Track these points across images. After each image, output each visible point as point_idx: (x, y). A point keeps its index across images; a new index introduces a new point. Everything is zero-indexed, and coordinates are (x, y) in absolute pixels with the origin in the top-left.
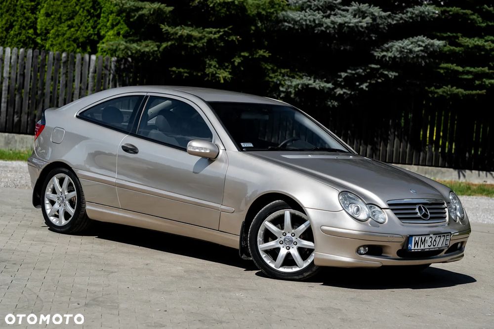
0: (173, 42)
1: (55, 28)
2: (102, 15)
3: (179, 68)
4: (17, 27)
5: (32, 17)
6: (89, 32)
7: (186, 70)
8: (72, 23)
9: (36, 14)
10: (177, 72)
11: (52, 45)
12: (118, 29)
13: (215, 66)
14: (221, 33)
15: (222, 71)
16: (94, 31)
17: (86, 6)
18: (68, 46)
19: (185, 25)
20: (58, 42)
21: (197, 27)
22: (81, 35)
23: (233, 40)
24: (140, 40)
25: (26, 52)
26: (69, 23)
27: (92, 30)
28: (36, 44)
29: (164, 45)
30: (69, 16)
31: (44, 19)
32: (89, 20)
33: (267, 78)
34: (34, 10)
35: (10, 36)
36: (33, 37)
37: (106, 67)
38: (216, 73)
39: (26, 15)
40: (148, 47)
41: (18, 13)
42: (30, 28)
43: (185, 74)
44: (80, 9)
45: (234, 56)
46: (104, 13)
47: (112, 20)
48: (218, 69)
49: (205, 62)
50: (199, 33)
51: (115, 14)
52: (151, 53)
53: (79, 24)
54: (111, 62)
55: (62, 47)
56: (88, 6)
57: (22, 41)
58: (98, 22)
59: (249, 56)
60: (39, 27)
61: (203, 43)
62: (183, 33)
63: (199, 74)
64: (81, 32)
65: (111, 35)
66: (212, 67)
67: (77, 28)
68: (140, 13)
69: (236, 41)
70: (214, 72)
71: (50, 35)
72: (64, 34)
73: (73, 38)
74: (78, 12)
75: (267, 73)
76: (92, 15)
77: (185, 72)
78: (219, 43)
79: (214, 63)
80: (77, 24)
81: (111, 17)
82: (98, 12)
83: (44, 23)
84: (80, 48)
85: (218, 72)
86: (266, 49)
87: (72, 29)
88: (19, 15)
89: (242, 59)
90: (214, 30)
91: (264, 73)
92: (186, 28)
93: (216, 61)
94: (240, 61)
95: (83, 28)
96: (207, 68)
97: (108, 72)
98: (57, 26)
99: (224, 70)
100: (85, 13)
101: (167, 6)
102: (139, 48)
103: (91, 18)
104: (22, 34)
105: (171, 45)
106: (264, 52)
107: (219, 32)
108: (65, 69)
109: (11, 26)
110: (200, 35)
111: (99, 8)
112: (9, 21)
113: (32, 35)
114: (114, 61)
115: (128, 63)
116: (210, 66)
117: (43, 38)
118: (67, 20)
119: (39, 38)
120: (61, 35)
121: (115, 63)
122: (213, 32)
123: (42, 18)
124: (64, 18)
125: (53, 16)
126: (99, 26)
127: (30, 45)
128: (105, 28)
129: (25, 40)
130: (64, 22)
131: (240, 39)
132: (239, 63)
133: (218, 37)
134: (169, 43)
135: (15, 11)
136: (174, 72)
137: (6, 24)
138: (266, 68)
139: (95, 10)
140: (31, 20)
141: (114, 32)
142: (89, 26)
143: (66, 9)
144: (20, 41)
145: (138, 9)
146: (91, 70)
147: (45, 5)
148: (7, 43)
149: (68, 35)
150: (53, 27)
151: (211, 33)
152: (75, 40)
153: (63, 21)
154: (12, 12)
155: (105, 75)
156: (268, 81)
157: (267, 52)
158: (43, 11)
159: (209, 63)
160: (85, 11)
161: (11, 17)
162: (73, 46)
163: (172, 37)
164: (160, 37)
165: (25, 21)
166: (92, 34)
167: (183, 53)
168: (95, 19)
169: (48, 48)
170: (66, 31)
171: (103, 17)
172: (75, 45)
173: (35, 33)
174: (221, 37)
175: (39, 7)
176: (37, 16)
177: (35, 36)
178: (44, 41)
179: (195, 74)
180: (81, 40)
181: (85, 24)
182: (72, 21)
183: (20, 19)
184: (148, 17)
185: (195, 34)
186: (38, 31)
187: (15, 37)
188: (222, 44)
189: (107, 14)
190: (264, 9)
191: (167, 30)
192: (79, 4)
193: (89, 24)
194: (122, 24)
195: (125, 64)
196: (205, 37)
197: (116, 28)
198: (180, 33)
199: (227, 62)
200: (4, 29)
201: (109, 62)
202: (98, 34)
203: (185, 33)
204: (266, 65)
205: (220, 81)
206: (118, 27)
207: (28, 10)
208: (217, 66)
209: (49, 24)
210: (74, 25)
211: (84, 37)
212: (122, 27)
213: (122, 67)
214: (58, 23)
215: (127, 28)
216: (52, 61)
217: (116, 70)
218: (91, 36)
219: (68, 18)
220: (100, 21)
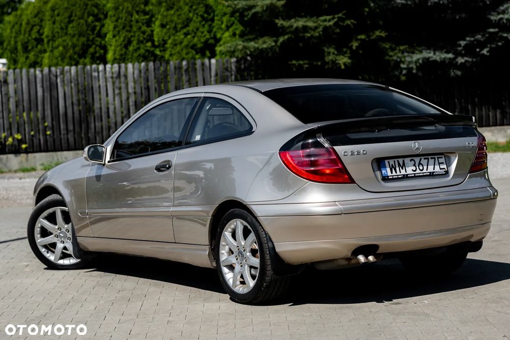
0: (289, 36)
1: (172, 38)
2: (216, 18)
3: (299, 61)
4: (135, 43)
5: (148, 30)
6: (206, 37)
7: (306, 62)
8: (188, 31)
9: (152, 27)
10: (297, 65)
11: (171, 55)
12: (234, 30)
13: (334, 53)
14: (335, 20)
15: (341, 56)
16: (210, 35)
17: (199, 12)
18: (187, 54)
19: (299, 17)
20: (177, 51)
21: (312, 17)
22: (198, 41)
24: (256, 38)
25: (147, 65)
26: (185, 30)
27: (208, 34)
28: (155, 56)
29: (281, 40)
30: (183, 24)
31: (160, 31)
32: (203, 26)
33: (387, 57)
34: (149, 23)
35: (129, 52)
37: (226, 69)
38: (336, 60)
39: (142, 29)
40: (266, 43)
42: (147, 41)
43: (306, 66)
44: (194, 16)
46: (217, 16)
47: (227, 22)
48: (337, 55)
49: (324, 51)
50: (314, 22)
51: (228, 16)
52: (269, 49)
53: (195, 30)
54: (231, 63)
55: (181, 55)
56: (201, 11)
57: (142, 55)
58: (213, 26)
59: (366, 39)
60: (156, 39)
61: (319, 32)
63: (319, 63)
64: (198, 37)
65: (227, 36)
66: (331, 54)
67: (193, 35)
70: (334, 59)
71: (167, 45)
72: (181, 43)
73: (191, 44)
74: (192, 18)
75: (387, 53)
76: (206, 20)
77: (304, 64)
78: (335, 30)
79: (332, 50)
80: (193, 31)
81: (225, 19)
82: (212, 16)
83: (160, 34)
84: (199, 54)
85: (337, 58)
87: (189, 37)
88: (135, 29)
89: (359, 42)
90: (328, 17)
91: (383, 53)
93: (334, 48)
94: (358, 45)
95: (199, 34)
96: (327, 56)
97: (229, 74)
98: (174, 35)
99: (343, 55)
100: (199, 19)
102: (256, 46)
103: (206, 22)
104: (141, 48)
105: (288, 39)
106: (381, 32)
107: (333, 18)
108: (188, 76)
109: (129, 42)
110: (315, 24)
111: (212, 11)
112: (127, 37)
113: (151, 48)
115: (248, 63)
116: (329, 53)
117: (162, 49)
118: (182, 28)
119: (158, 49)
120: (178, 44)
121: (235, 64)
122: (328, 20)
123: (158, 30)
124: (179, 26)
125: (168, 27)
126: (214, 30)
127: (150, 58)
128: (220, 30)
129: (144, 54)
130: (180, 31)
132: (357, 47)
133: (333, 24)
134: (286, 37)
135: (131, 26)
136: (294, 65)
137: (124, 41)
138: (384, 48)
139: (208, 14)
140: (147, 34)
141: (230, 33)
142: (204, 31)
143: (180, 17)
144: (139, 55)
145: (251, 8)
146: (213, 73)
147: (159, 17)
149: (185, 43)
150: (169, 37)
151: (325, 21)
152: (193, 47)
153: (178, 29)
154: (128, 28)
155: (227, 77)
157: (384, 32)
158: (158, 23)
159: (327, 52)
161: (127, 33)
162: (192, 53)
163: (288, 31)
164: (276, 32)
165: (142, 35)
166: (208, 39)
167: (301, 45)
168: (210, 23)
169: (168, 58)
170: (183, 39)
171: (217, 20)
172: (194, 52)
173: (154, 45)
175: (154, 19)
176: (153, 29)
177: (154, 49)
178: (163, 52)
179: (315, 64)
180: (199, 46)
181: (201, 29)
182: (188, 28)
183: (137, 34)
184: (262, 14)
185: (310, 24)
186: (156, 43)
187: (134, 52)
188: (338, 30)
189: (220, 16)
191: (282, 24)
192: (192, 11)
193: (204, 29)
194: (237, 25)
195: (245, 63)
196: (320, 25)
197: (231, 30)
198: (295, 25)
199: (345, 48)
200: (123, 46)
201: (229, 62)
202: (215, 37)
203: (300, 25)
204: (384, 45)
205: (341, 67)
206: (234, 27)
207: (143, 24)
208: (336, 52)
209: (165, 34)
210: (190, 32)
211: (202, 42)
212: (237, 27)
213: (243, 66)
214: (174, 32)
215: (241, 28)
216: (174, 70)
217: (237, 71)
218: (208, 41)
219: (183, 26)
220: (215, 24)
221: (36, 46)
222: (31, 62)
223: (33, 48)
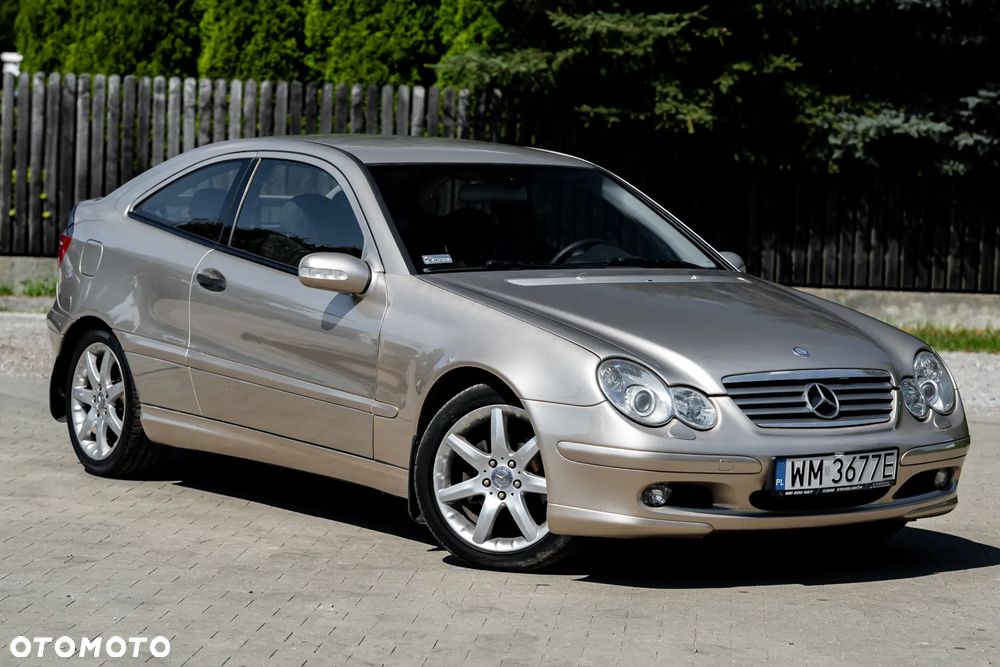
0: (579, 50)
1: (342, 34)
3: (597, 106)
4: (260, 36)
5: (293, 13)
6: (415, 38)
7: (613, 110)
8: (377, 20)
9: (301, 5)
10: (592, 115)
11: (336, 71)
12: (478, 28)
13: (675, 98)
14: (683, 24)
15: (692, 106)
16: (425, 36)
18: (370, 71)
19: (606, 11)
20: (348, 63)
21: (634, 12)
22: (396, 44)
23: (712, 37)
24: (510, 49)
25: (274, 88)
26: (371, 20)
27: (421, 33)
28: (303, 70)
29: (561, 57)
30: (369, 5)
31: (318, 16)
32: (413, 12)
33: (801, 118)
35: (246, 56)
36: (296, 55)
37: (447, 112)
38: (678, 112)
39: (278, 9)
40: (528, 61)
41: (262, 6)
42: (288, 37)
43: (613, 119)
45: (718, 74)
47: (464, 9)
48: (682, 102)
49: (654, 90)
50: (636, 25)
52: (534, 75)
53: (392, 22)
54: (457, 103)
55: (357, 73)
57: (273, 65)
58: (436, 15)
59: (751, 71)
60: (308, 33)
61: (645, 47)
62: (599, 28)
63: (642, 117)
64: (396, 38)
65: (463, 41)
66: (669, 99)
67: (387, 31)
69: (722, 39)
70: (674, 111)
71: (331, 49)
72: (360, 46)
73: (380, 52)
75: (801, 108)
76: (421, 3)
77: (611, 115)
78: (682, 45)
79: (672, 90)
80: (388, 21)
81: (462, 3)
83: (318, 23)
84: (397, 74)
85: (681, 110)
86: (791, 52)
87: (378, 34)
88: (263, 9)
89: (736, 78)
90: (668, 17)
91: (794, 106)
92: (607, 16)
93: (677, 86)
94: (731, 82)
95: (400, 30)
96: (659, 102)
97: (450, 123)
98: (347, 28)
99: (696, 104)
102: (504, 66)
103: (418, 8)
104: (272, 50)
105: (576, 56)
106: (786, 60)
107: (679, 20)
108: (360, 120)
109: (248, 35)
110: (637, 30)
112: (242, 24)
113: (294, 51)
114: (463, 98)
115: (494, 101)
116: (665, 96)
117: (319, 56)
118: (366, 14)
119: (310, 56)
120: (353, 48)
121: (467, 103)
122: (666, 22)
123: (314, 14)
124: (360, 9)
125: (336, 8)
126: (438, 24)
127: (291, 74)
128: (451, 27)
129: (277, 63)
130: (360, 20)
131: (730, 34)
132: (731, 88)
133: (678, 32)
134: (570, 52)
136: (587, 114)
137: (236, 30)
138: (796, 95)
140: (288, 20)
141: (469, 34)
144: (267, 65)
146: (416, 119)
148: (241, 72)
149: (369, 47)
150: (337, 32)
151: (661, 23)
153: (358, 16)
155: (447, 129)
156: (803, 124)
157: (794, 59)
159: (661, 92)
161: (245, 15)
162: (381, 69)
163: (576, 39)
165: (277, 21)
166: (420, 43)
167: (603, 72)
168: (429, 7)
169: (330, 77)
170: (365, 38)
171: (446, 3)
172: (385, 68)
173: (301, 45)
174: (685, 33)
176: (304, 11)
177: (302, 54)
178: (321, 64)
179: (632, 117)
180: (397, 56)
181: (405, 21)
182: (377, 15)
183: (266, 18)
185: (628, 27)
186: (308, 43)
187: (257, 56)
188: (688, 48)
191: (562, 24)
193: (413, 21)
194: (486, 17)
195: (487, 103)
196: (649, 33)
197: (472, 27)
198: (590, 28)
199: (703, 87)
200: (233, 41)
201: (453, 99)
202: (437, 41)
203: (603, 27)
204: (796, 90)
205: (686, 129)
206: (478, 22)
208: (680, 96)
209: (329, 25)
210: (381, 25)
211: (403, 49)
212: (485, 23)
213: (482, 108)
214: (347, 21)
215: (497, 25)
216: (331, 104)
217: (469, 118)
218: (419, 47)
219: (369, 10)
220: (440, 12)
221: (60, 27)
222: (45, 59)
223: (52, 30)
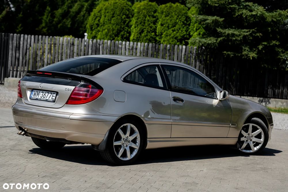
0: (224, 38)
1: (166, 32)
2: (191, 24)
3: (228, 52)
4: (145, 32)
5: (154, 26)
6: (184, 33)
7: (232, 53)
8: (175, 29)
9: (156, 25)
10: (227, 54)
11: (164, 41)
12: (200, 31)
13: (248, 50)
14: (250, 32)
15: (252, 53)
16: (186, 33)
17: (182, 20)
18: (172, 41)
19: (231, 28)
20: (167, 39)
21: (238, 29)
22: (179, 35)
23: (257, 36)
24: (207, 37)
25: (148, 45)
26: (173, 29)
27: (185, 32)
28: (156, 40)
29: (219, 39)
30: (173, 25)
31: (160, 27)
32: (183, 27)
33: (279, 57)
34: (155, 23)
35: (142, 36)
36: (154, 37)
37: (191, 52)
38: (248, 54)
39: (150, 25)
40: (211, 40)
41: (146, 24)
42: (152, 32)
43: (232, 55)
44: (179, 21)
45: (259, 45)
46: (192, 23)
47: (197, 27)
48: (249, 52)
49: (242, 48)
50: (238, 32)
51: (198, 23)
52: (213, 44)
53: (178, 29)
54: (193, 50)
55: (169, 42)
56: (183, 19)
57: (148, 39)
58: (189, 28)
59: (267, 44)
60: (157, 32)
61: (241, 38)
62: (229, 33)
63: (239, 55)
64: (179, 33)
65: (196, 35)
66: (246, 51)
67: (177, 32)
68: (206, 22)
69: (260, 36)
70: (247, 54)
71: (163, 36)
72: (170, 35)
73: (175, 37)
74: (178, 23)
75: (279, 54)
76: (186, 25)
77: (231, 54)
78: (250, 37)
79: (247, 49)
80: (177, 29)
81: (196, 25)
82: (189, 22)
83: (160, 29)
84: (179, 42)
85: (249, 53)
86: (277, 40)
87: (175, 32)
88: (146, 25)
89: (263, 46)
90: (246, 30)
91: (278, 53)
92: (231, 30)
93: (248, 48)
94: (262, 47)
95: (180, 31)
96: (244, 51)
97: (191, 55)
98: (167, 30)
99: (253, 52)
100: (182, 23)
101: (220, 18)
102: (205, 41)
103: (185, 26)
104: (148, 35)
105: (223, 39)
106: (276, 42)
107: (249, 31)
108: (169, 53)
109: (142, 31)
110: (239, 33)
111: (189, 20)
112: (141, 29)
113: (154, 36)
114: (195, 49)
115: (202, 50)
116: (245, 50)
117: (160, 37)
118: (172, 27)
119: (158, 37)
120: (168, 35)
121: (196, 50)
122: (246, 32)
123: (159, 27)
124: (170, 26)
125: (164, 26)
126: (190, 30)
127: (153, 41)
128: (193, 31)
129: (149, 39)
130: (170, 29)
131: (262, 35)
132: (262, 48)
133: (249, 34)
134: (222, 38)
135: (144, 23)
136: (225, 54)
137: (140, 30)
138: (278, 51)
139: (187, 21)
140: (153, 28)
141: (197, 33)
142: (183, 30)
143: (171, 21)
144: (147, 39)
145: (205, 20)
146: (183, 53)
147: (161, 20)
148: (140, 40)
149: (172, 35)
150: (165, 31)
151: (245, 32)
152: (176, 38)
153: (170, 28)
154: (143, 24)
155: (190, 56)
156: (280, 58)
157: (278, 42)
158: (160, 23)
159: (244, 49)
160: (181, 22)
161: (142, 26)
162: (175, 41)
163: (223, 35)
164: (217, 35)
165: (150, 28)
166: (185, 35)
167: (230, 43)
168: (187, 26)
169: (162, 42)
170: (171, 33)
171: (192, 25)
172: (176, 41)
174: (251, 34)
175: (158, 21)
176: (157, 26)
177: (156, 36)
178: (160, 39)
179: (237, 55)
180: (179, 38)
181: (181, 29)
182: (175, 28)
183: (147, 27)
184: (211, 24)
185: (236, 33)
186: (157, 34)
187: (144, 37)
188: (251, 38)
189: (194, 23)
190: (275, 18)
191: (220, 31)
192: (178, 19)
193: (183, 29)
194: (202, 29)
195: (201, 50)
196: (242, 34)
197: (198, 31)
198: (227, 32)
199: (255, 48)
200: (139, 33)
202: (189, 34)
203: (230, 32)
204: (278, 49)
205: (250, 58)
206: (200, 30)
207: (151, 23)
208: (249, 50)
209: (163, 29)
210: (176, 30)
211: (181, 36)
212: (201, 30)
213: (200, 52)
214: (167, 29)
215: (204, 31)
216: (162, 49)
217: (196, 54)
218: (185, 36)
219: (173, 26)
220: (190, 27)
221: (97, 28)
222: (93, 36)
223: (95, 29)
